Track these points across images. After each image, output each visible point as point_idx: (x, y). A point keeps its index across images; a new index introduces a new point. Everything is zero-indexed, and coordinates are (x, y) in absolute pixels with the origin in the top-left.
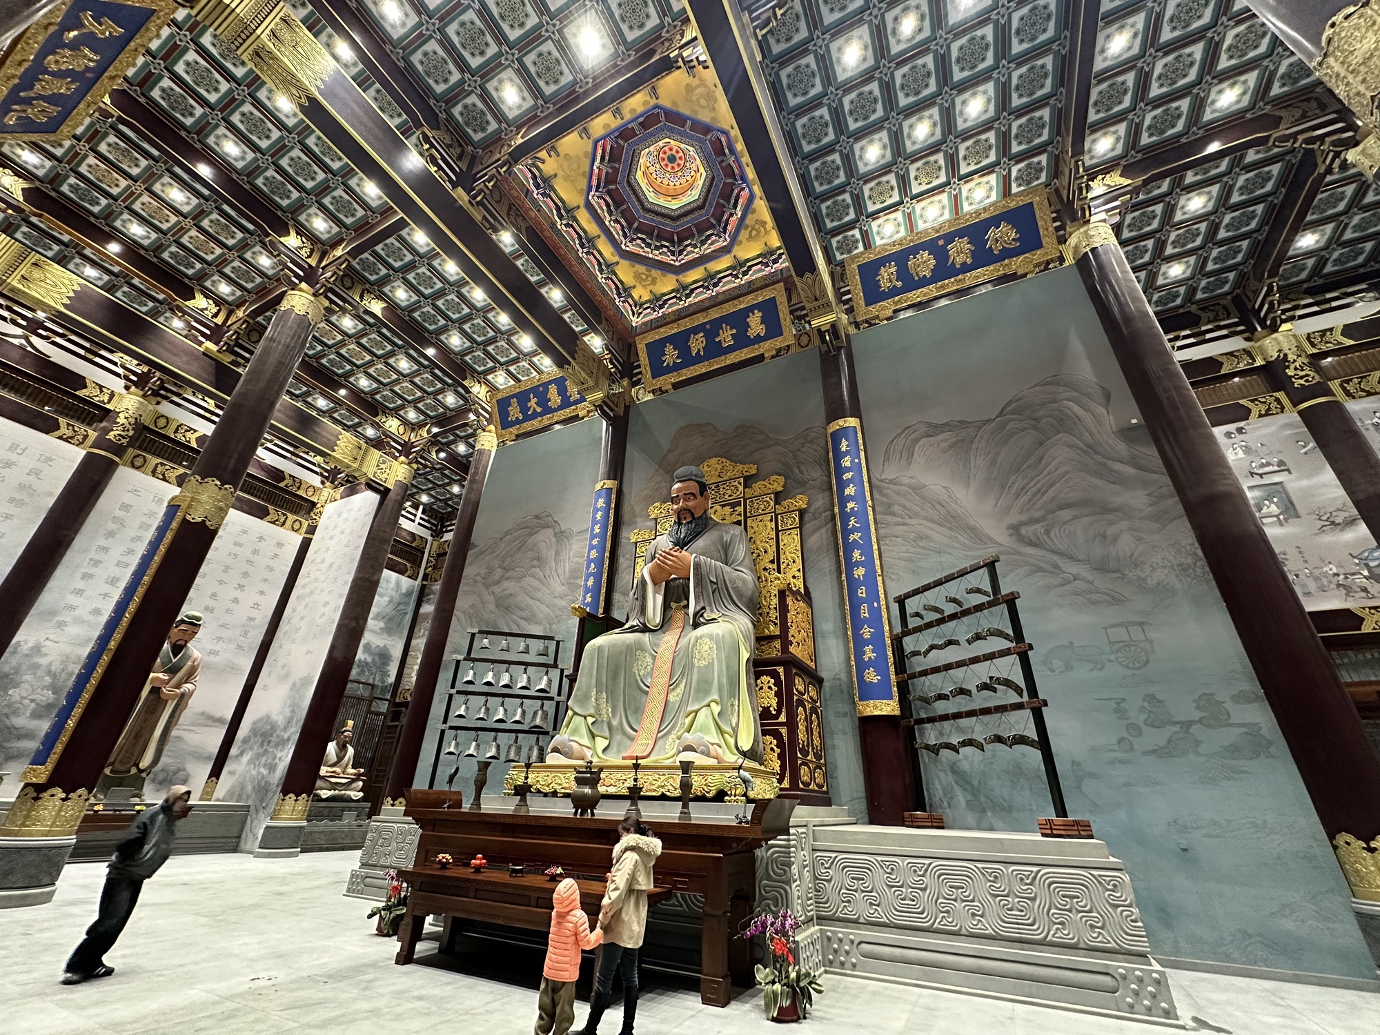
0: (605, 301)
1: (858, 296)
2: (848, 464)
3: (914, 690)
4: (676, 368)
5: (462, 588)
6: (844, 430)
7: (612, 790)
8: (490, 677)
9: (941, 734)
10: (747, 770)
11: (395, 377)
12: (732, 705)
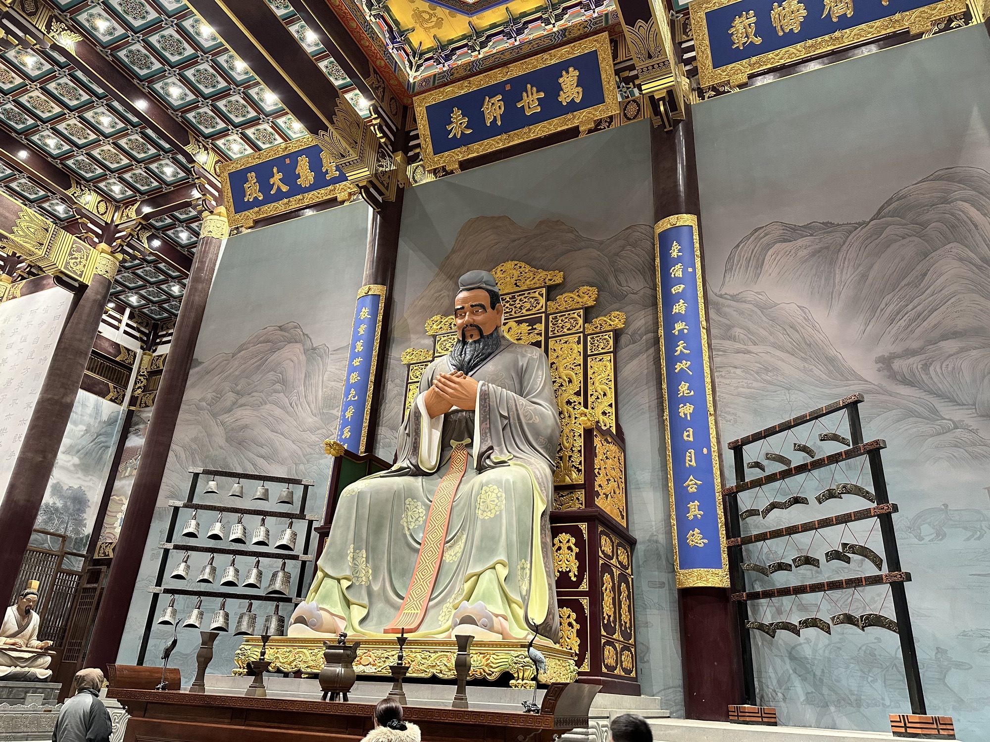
0: (375, 47)
1: (704, 53)
2: (679, 274)
3: (749, 558)
4: (465, 141)
5: (182, 416)
6: (676, 229)
7: (370, 670)
8: (217, 529)
9: (779, 612)
10: (540, 648)
11: (93, 136)
12: (523, 568)
